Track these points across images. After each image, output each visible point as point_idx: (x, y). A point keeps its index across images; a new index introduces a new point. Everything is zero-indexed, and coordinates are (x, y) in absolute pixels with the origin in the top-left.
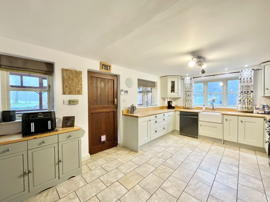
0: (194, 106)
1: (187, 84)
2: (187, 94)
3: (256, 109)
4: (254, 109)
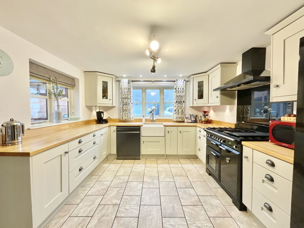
0: (133, 118)
1: (124, 89)
2: (125, 102)
3: (187, 118)
4: (185, 118)
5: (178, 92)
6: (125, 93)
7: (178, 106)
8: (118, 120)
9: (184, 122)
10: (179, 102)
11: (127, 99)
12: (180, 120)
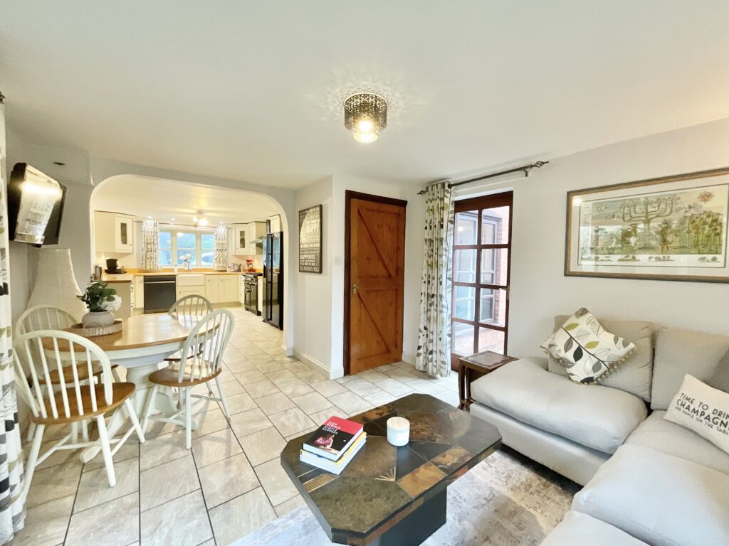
0: (161, 268)
1: (148, 232)
2: (149, 248)
4: (227, 267)
5: (219, 239)
6: (150, 237)
7: (219, 255)
8: (137, 271)
9: (226, 271)
10: (221, 250)
11: (152, 245)
12: (222, 269)
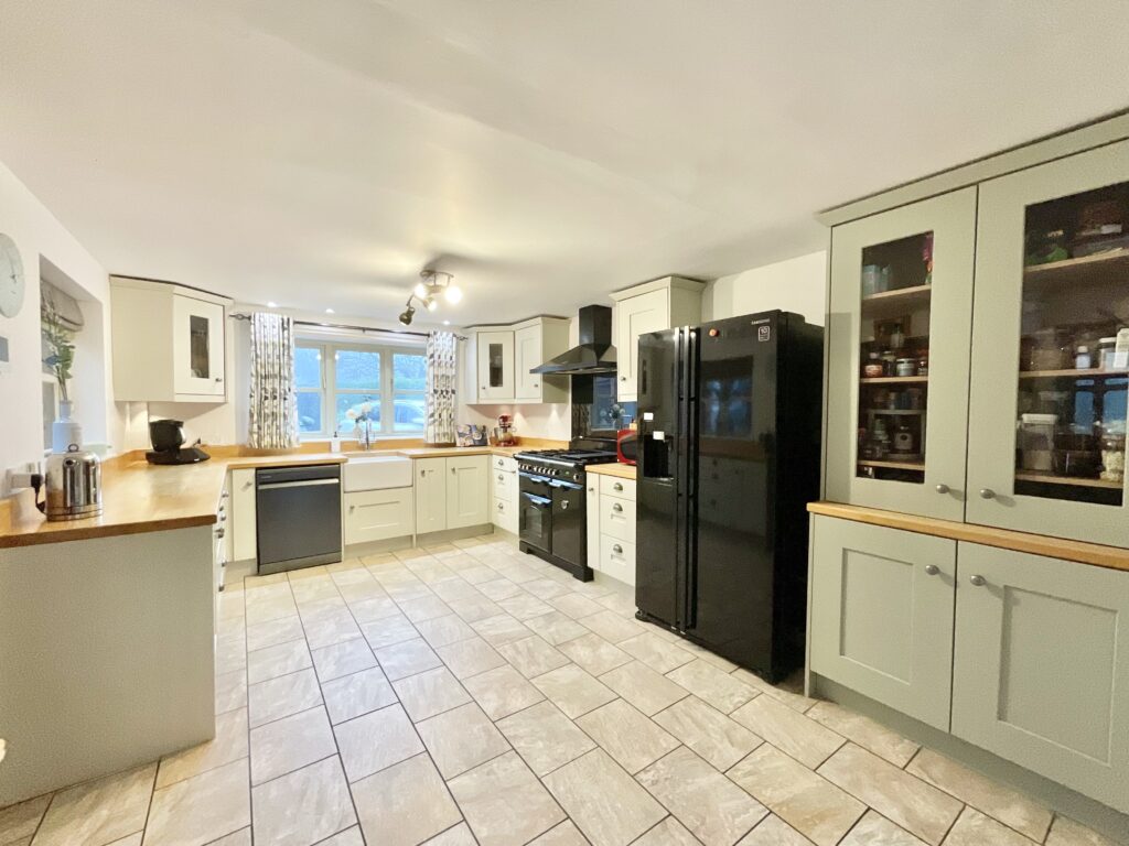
0: (298, 440)
1: (266, 345)
2: (269, 387)
3: (461, 435)
4: (457, 436)
5: (439, 364)
6: (270, 360)
7: (440, 404)
8: (237, 452)
10: (442, 392)
11: (277, 381)
12: (445, 440)
